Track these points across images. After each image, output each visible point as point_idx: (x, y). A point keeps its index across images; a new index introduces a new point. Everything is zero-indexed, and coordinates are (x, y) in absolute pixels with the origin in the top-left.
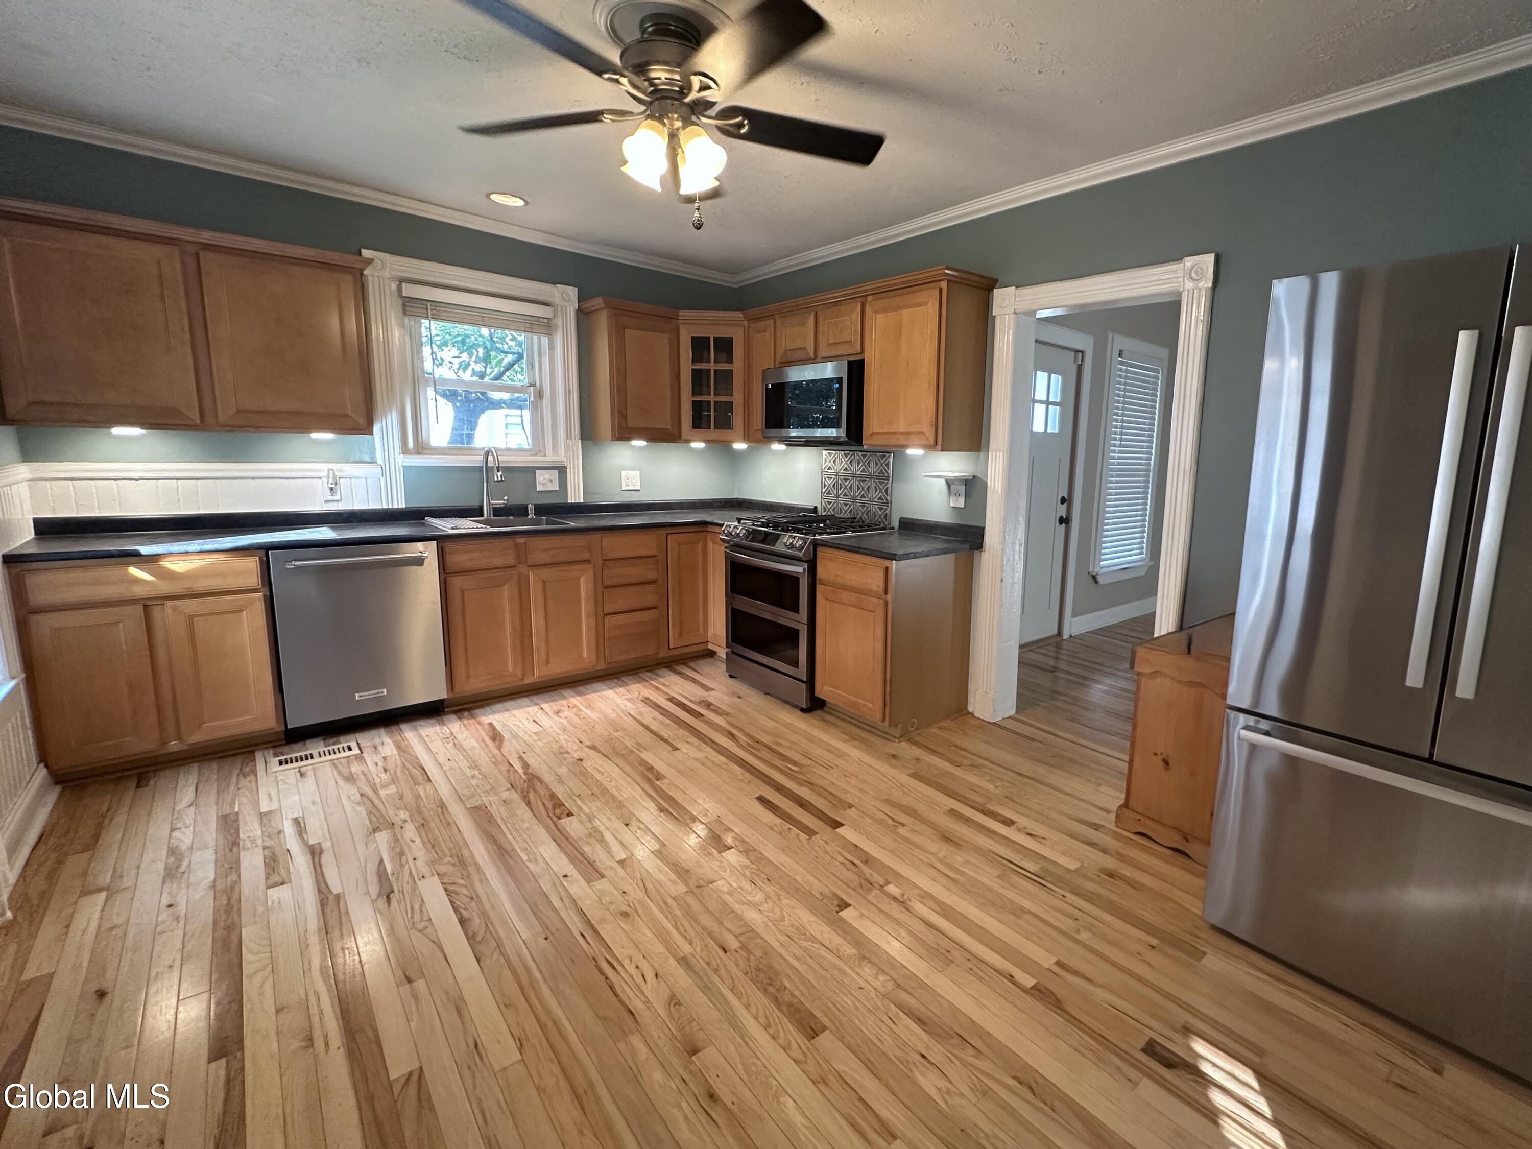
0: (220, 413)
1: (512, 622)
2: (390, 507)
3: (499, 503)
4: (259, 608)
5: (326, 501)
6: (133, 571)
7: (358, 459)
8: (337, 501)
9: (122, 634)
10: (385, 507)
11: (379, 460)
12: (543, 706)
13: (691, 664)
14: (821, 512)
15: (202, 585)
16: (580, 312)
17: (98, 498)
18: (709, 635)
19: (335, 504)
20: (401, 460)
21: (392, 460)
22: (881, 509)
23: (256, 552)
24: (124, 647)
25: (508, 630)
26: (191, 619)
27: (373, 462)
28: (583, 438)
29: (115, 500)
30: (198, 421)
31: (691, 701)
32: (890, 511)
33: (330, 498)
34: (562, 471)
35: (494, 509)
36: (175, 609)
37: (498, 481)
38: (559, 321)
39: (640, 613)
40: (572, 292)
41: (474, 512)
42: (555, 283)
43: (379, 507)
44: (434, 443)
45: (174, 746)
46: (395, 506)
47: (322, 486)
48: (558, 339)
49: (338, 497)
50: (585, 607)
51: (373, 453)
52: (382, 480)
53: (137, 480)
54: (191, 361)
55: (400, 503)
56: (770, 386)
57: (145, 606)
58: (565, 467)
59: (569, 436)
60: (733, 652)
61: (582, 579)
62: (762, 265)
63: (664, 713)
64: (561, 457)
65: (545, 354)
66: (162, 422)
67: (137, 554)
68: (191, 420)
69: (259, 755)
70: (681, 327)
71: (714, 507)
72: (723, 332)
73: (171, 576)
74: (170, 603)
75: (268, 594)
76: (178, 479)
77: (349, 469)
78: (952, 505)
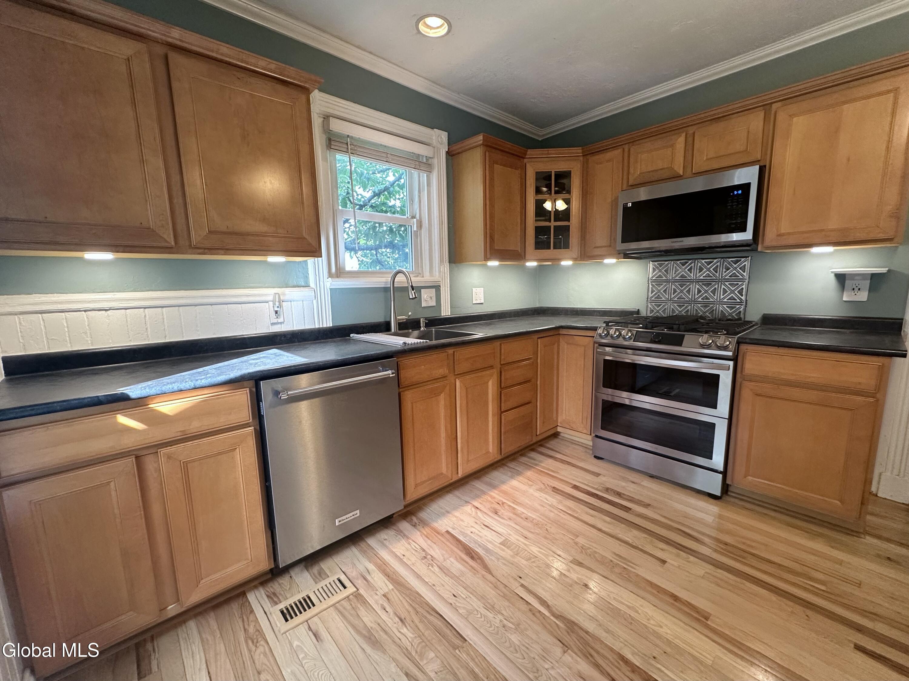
0: (193, 233)
1: (446, 427)
2: (321, 326)
3: (402, 318)
4: (251, 444)
5: (273, 324)
6: (123, 420)
7: (295, 284)
8: (281, 323)
9: (113, 493)
10: (317, 326)
11: (312, 285)
12: (476, 504)
13: (548, 445)
14: (643, 313)
15: (195, 426)
16: (450, 154)
17: (69, 331)
18: (559, 420)
19: (279, 326)
20: (329, 283)
21: (322, 283)
22: (732, 308)
23: (246, 383)
24: (116, 511)
25: (443, 435)
26: (185, 467)
27: (307, 286)
28: (450, 262)
29: (86, 333)
30: (173, 243)
31: (597, 489)
32: (745, 310)
33: (275, 321)
34: (437, 288)
35: (400, 324)
36: (169, 457)
37: (413, 299)
38: (435, 161)
39: (522, 408)
40: (444, 136)
41: (384, 327)
42: (433, 128)
43: (313, 327)
44: (348, 268)
45: (172, 609)
46: (325, 326)
47: (268, 309)
48: (434, 176)
49: (281, 320)
50: (491, 408)
51: (306, 277)
52: (315, 302)
53: (106, 310)
54: (163, 175)
55: (328, 323)
56: (630, 205)
57: (137, 457)
58: (440, 286)
59: (441, 261)
60: (597, 436)
61: (490, 383)
62: (577, 115)
63: (591, 506)
64: (437, 277)
65: (424, 190)
66: (136, 243)
67: (124, 398)
68: (167, 242)
69: (251, 597)
70: (528, 165)
71: (529, 315)
72: (561, 167)
73: (163, 419)
74: (163, 451)
75: (258, 428)
76: (145, 308)
77: (290, 293)
78: (844, 299)
